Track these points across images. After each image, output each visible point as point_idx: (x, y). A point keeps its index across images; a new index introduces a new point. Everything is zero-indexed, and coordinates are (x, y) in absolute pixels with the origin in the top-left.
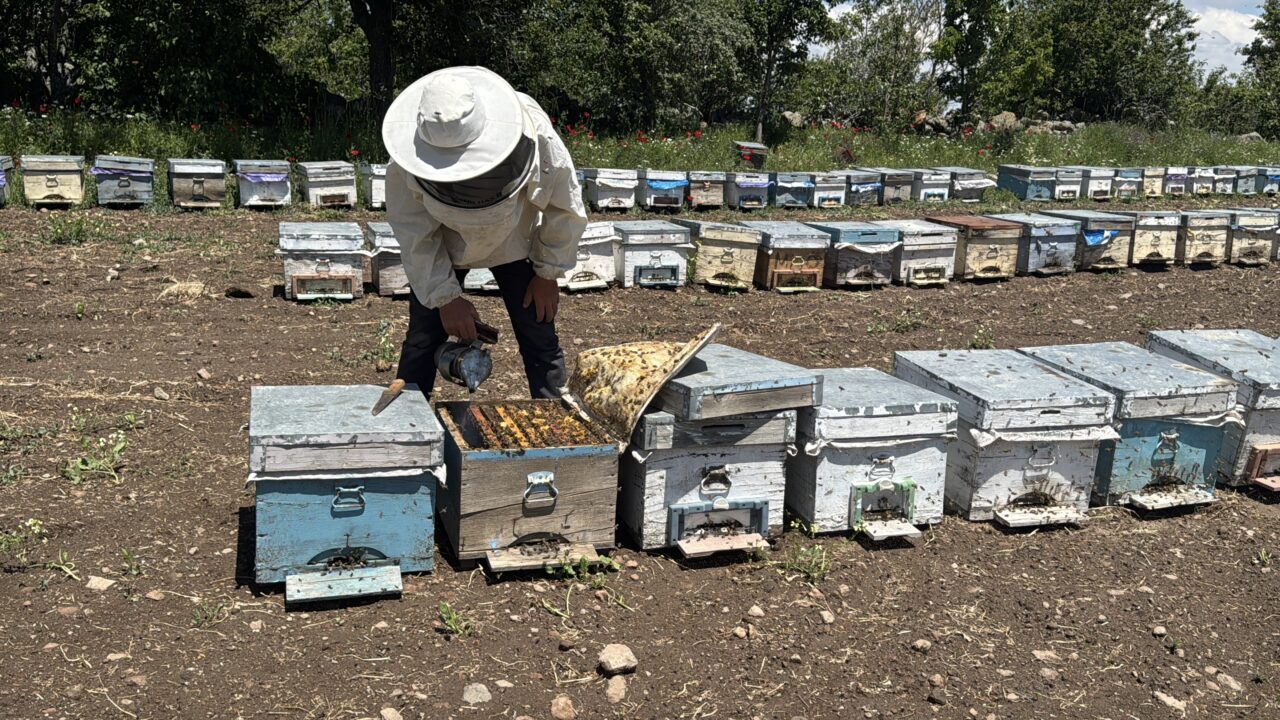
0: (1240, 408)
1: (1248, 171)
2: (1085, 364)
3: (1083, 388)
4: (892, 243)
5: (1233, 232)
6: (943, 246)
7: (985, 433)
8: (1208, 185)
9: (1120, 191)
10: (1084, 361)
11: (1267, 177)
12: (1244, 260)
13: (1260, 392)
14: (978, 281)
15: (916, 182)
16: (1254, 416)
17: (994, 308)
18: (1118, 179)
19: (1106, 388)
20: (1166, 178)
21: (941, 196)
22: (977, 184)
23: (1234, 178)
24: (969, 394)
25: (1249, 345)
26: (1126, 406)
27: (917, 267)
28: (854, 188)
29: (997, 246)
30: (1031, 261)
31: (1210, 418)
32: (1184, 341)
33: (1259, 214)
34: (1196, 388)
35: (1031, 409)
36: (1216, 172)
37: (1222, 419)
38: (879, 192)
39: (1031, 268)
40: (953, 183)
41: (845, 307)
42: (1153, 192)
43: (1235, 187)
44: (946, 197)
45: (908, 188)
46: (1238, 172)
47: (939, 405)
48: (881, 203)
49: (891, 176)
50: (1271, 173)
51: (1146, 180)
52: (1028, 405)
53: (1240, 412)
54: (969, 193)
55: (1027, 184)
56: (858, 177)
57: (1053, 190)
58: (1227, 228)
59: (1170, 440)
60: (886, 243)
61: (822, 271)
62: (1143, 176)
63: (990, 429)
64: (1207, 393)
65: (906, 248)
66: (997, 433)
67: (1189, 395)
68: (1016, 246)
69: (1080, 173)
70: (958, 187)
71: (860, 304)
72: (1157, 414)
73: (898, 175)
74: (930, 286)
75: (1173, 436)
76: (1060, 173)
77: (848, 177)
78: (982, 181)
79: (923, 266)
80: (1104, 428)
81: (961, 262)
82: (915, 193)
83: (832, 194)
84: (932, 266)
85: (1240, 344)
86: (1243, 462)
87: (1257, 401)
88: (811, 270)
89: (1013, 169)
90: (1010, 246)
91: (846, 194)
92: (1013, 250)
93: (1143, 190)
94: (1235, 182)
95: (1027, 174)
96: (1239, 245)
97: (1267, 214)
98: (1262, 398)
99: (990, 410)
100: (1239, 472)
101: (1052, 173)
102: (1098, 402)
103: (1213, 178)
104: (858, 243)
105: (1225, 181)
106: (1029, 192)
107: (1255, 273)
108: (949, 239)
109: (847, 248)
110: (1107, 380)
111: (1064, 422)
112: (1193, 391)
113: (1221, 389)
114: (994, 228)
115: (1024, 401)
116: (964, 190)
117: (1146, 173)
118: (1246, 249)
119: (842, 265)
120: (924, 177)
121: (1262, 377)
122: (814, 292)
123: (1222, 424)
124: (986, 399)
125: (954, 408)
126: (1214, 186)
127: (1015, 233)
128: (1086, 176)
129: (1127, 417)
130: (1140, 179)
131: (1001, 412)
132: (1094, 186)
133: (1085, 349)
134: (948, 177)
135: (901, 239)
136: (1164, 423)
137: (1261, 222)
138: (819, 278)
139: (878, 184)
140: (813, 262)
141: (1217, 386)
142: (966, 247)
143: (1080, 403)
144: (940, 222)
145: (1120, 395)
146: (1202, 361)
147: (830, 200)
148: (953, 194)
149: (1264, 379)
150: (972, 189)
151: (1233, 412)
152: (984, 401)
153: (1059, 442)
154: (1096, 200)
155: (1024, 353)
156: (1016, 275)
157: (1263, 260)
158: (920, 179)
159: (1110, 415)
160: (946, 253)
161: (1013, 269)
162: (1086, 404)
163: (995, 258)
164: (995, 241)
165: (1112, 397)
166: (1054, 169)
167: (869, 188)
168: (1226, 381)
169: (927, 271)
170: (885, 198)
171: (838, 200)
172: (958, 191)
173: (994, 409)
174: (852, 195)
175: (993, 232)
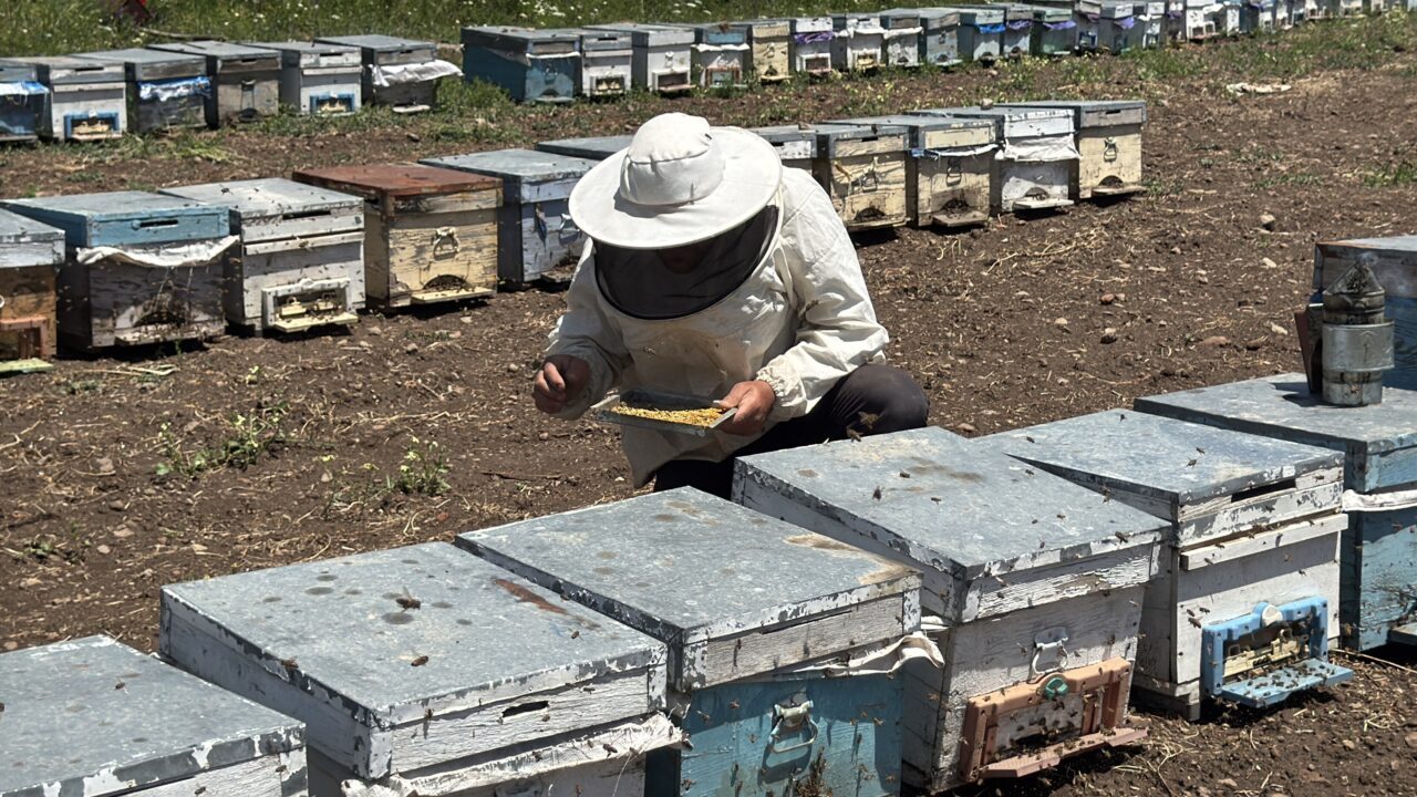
0: (934, 623)
1: (943, 18)
2: (603, 563)
3: (595, 634)
4: (216, 240)
5: (917, 163)
6: (335, 239)
7: (377, 788)
8: (872, 51)
9: (710, 73)
10: (602, 555)
11: (976, 28)
12: (942, 218)
13: (968, 586)
14: (422, 311)
15: (287, 72)
16: (963, 639)
17: (451, 379)
18: (702, 48)
19: (646, 624)
20: (795, 42)
21: (347, 101)
22: (420, 72)
23: (919, 34)
24: (333, 693)
25: (940, 469)
26: (692, 661)
27: (282, 290)
28: (145, 92)
29: (453, 230)
30: (527, 256)
31: (872, 656)
32: (811, 474)
33: (961, 122)
34: (835, 596)
35: (481, 708)
36: (884, 23)
37: (897, 654)
38: (208, 99)
39: (530, 273)
40: (369, 71)
41: (109, 409)
42: (772, 72)
43: (922, 52)
44: (357, 103)
45: (273, 87)
46: (924, 22)
47: (257, 739)
48: (213, 123)
49: (228, 62)
50: (983, 21)
51: (756, 46)
52: (471, 700)
53: (931, 634)
54: (406, 92)
55: (525, 68)
56: (151, 65)
57: (578, 79)
58: (905, 156)
59: (795, 718)
60: (202, 241)
61: (52, 316)
62: (750, 40)
63: (388, 775)
64: (860, 604)
65: (251, 249)
66: (406, 783)
67: (823, 614)
68: (493, 228)
69: (627, 39)
70: (381, 81)
71: (146, 398)
72: (761, 669)
73: (245, 59)
74: (315, 332)
75: (801, 710)
76: (587, 41)
77: (129, 68)
78: (430, 65)
79: (295, 288)
80: (650, 723)
81: (378, 272)
82: (288, 94)
83: (95, 109)
84: (316, 285)
85: (922, 467)
86: (950, 740)
87: (963, 606)
88: (27, 319)
89: (494, 36)
90: (479, 228)
91: (130, 107)
92: (488, 235)
93: (753, 69)
94: (921, 42)
95: (520, 45)
96: (932, 187)
97: (976, 122)
98: (972, 596)
99: (383, 730)
100: (945, 762)
101: (572, 42)
102: (629, 667)
103: (882, 35)
104: (135, 246)
105: (903, 40)
106: (529, 84)
107: (964, 246)
108: (347, 222)
109: (108, 260)
110: (649, 602)
111: (559, 725)
112: (830, 605)
113: (887, 590)
114: (444, 191)
115: (461, 694)
116: (395, 85)
117: (756, 33)
118: (944, 194)
119: (104, 299)
120: (304, 61)
121: (969, 548)
122: (40, 372)
123: (897, 665)
124: (372, 706)
125: (294, 742)
126: (884, 50)
127: (489, 199)
128: (640, 44)
129: (697, 685)
130: (745, 47)
131: (407, 730)
132: (657, 66)
133: (603, 520)
134: (357, 59)
135: (235, 230)
136: (778, 683)
137: (965, 139)
138: (48, 338)
139: (203, 81)
140: (26, 300)
141: (879, 585)
142: (386, 239)
143: (590, 676)
144: (324, 183)
145: (675, 639)
146: (848, 521)
147: (92, 121)
148: (371, 96)
149: (972, 553)
150: (410, 83)
151: (918, 635)
152: (366, 711)
153: (552, 773)
154: (664, 95)
155: (472, 548)
156: (501, 289)
157: (979, 215)
158: (296, 65)
159: (659, 690)
160: (344, 253)
161: (492, 278)
162: (604, 676)
163: (451, 255)
164: (449, 219)
165: (657, 648)
166: (575, 33)
167: (182, 89)
168: (894, 568)
169: (306, 297)
170: (221, 112)
171: (110, 121)
172: (381, 87)
173: (393, 727)
174: (142, 108)
175: (441, 199)
